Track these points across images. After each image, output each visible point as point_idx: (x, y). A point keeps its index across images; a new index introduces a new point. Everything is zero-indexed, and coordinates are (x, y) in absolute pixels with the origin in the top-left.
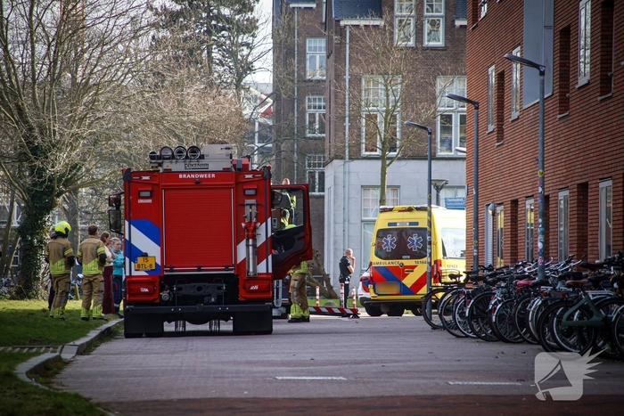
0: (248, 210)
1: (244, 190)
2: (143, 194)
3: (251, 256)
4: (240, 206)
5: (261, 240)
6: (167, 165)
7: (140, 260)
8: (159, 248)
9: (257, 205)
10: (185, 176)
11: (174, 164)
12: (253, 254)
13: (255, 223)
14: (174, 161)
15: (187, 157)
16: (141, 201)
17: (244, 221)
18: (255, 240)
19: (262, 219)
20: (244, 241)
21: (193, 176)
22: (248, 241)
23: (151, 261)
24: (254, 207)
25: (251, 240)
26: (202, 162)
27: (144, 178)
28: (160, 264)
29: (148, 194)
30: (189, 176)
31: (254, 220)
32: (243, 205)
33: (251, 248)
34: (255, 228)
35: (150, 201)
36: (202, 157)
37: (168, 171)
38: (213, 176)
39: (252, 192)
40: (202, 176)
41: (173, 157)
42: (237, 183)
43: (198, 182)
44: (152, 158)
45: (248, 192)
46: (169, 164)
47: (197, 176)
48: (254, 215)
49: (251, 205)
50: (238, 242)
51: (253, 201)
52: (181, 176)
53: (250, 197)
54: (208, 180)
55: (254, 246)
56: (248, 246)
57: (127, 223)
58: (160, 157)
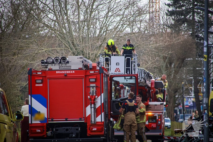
0: (91, 89)
1: (89, 79)
2: (38, 81)
3: (93, 113)
4: (87, 87)
5: (98, 104)
6: (50, 66)
8: (46, 109)
9: (96, 87)
10: (59, 72)
11: (53, 66)
12: (94, 112)
13: (95, 96)
14: (54, 64)
15: (60, 63)
16: (37, 85)
17: (89, 95)
18: (95, 105)
19: (99, 94)
20: (90, 105)
21: (63, 72)
22: (91, 105)
23: (42, 116)
24: (95, 88)
25: (93, 105)
26: (68, 65)
27: (39, 73)
28: (47, 118)
29: (40, 81)
30: (61, 72)
31: (94, 94)
32: (89, 87)
33: (93, 109)
34: (95, 99)
35: (41, 85)
36: (68, 62)
37: (50, 70)
38: (74, 72)
39: (94, 80)
40: (68, 72)
41: (53, 62)
42: (86, 76)
43: (66, 75)
44: (42, 63)
45: (91, 80)
46: (51, 66)
47: (65, 72)
48: (94, 92)
49: (93, 87)
50: (86, 106)
51: (94, 85)
52: (57, 72)
53: (93, 83)
54: (71, 74)
55: (94, 108)
56: (91, 108)
57: (30, 96)
58: (46, 63)
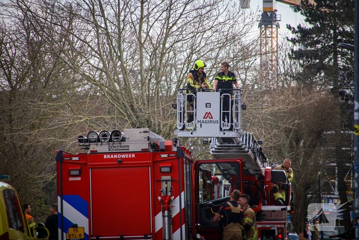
0: (164, 186)
1: (160, 168)
2: (73, 173)
3: (167, 226)
4: (157, 182)
5: (176, 211)
6: (93, 147)
7: (71, 230)
8: (87, 220)
9: (172, 181)
10: (109, 156)
11: (99, 146)
12: (169, 224)
13: (170, 196)
14: (100, 143)
15: (111, 140)
16: (71, 179)
17: (160, 195)
18: (170, 212)
19: (176, 193)
20: (161, 214)
21: (116, 156)
22: (163, 213)
23: (80, 232)
24: (169, 183)
25: (166, 212)
26: (123, 144)
27: (74, 159)
28: (88, 234)
29: (77, 173)
30: (112, 156)
31: (169, 194)
32: (160, 181)
33: (166, 218)
34: (170, 201)
35: (79, 179)
36: (124, 140)
37: (94, 152)
38: (133, 156)
39: (167, 170)
40: (123, 156)
41: (98, 140)
42: (154, 162)
43: (120, 162)
44: (80, 141)
45: (164, 170)
46: (95, 146)
47: (119, 156)
48: (169, 189)
49: (166, 181)
50: (155, 214)
51: (169, 178)
52: (105, 157)
53: (166, 174)
54: (128, 159)
55: (169, 216)
56: (164, 216)
57: (59, 198)
58: (87, 141)
